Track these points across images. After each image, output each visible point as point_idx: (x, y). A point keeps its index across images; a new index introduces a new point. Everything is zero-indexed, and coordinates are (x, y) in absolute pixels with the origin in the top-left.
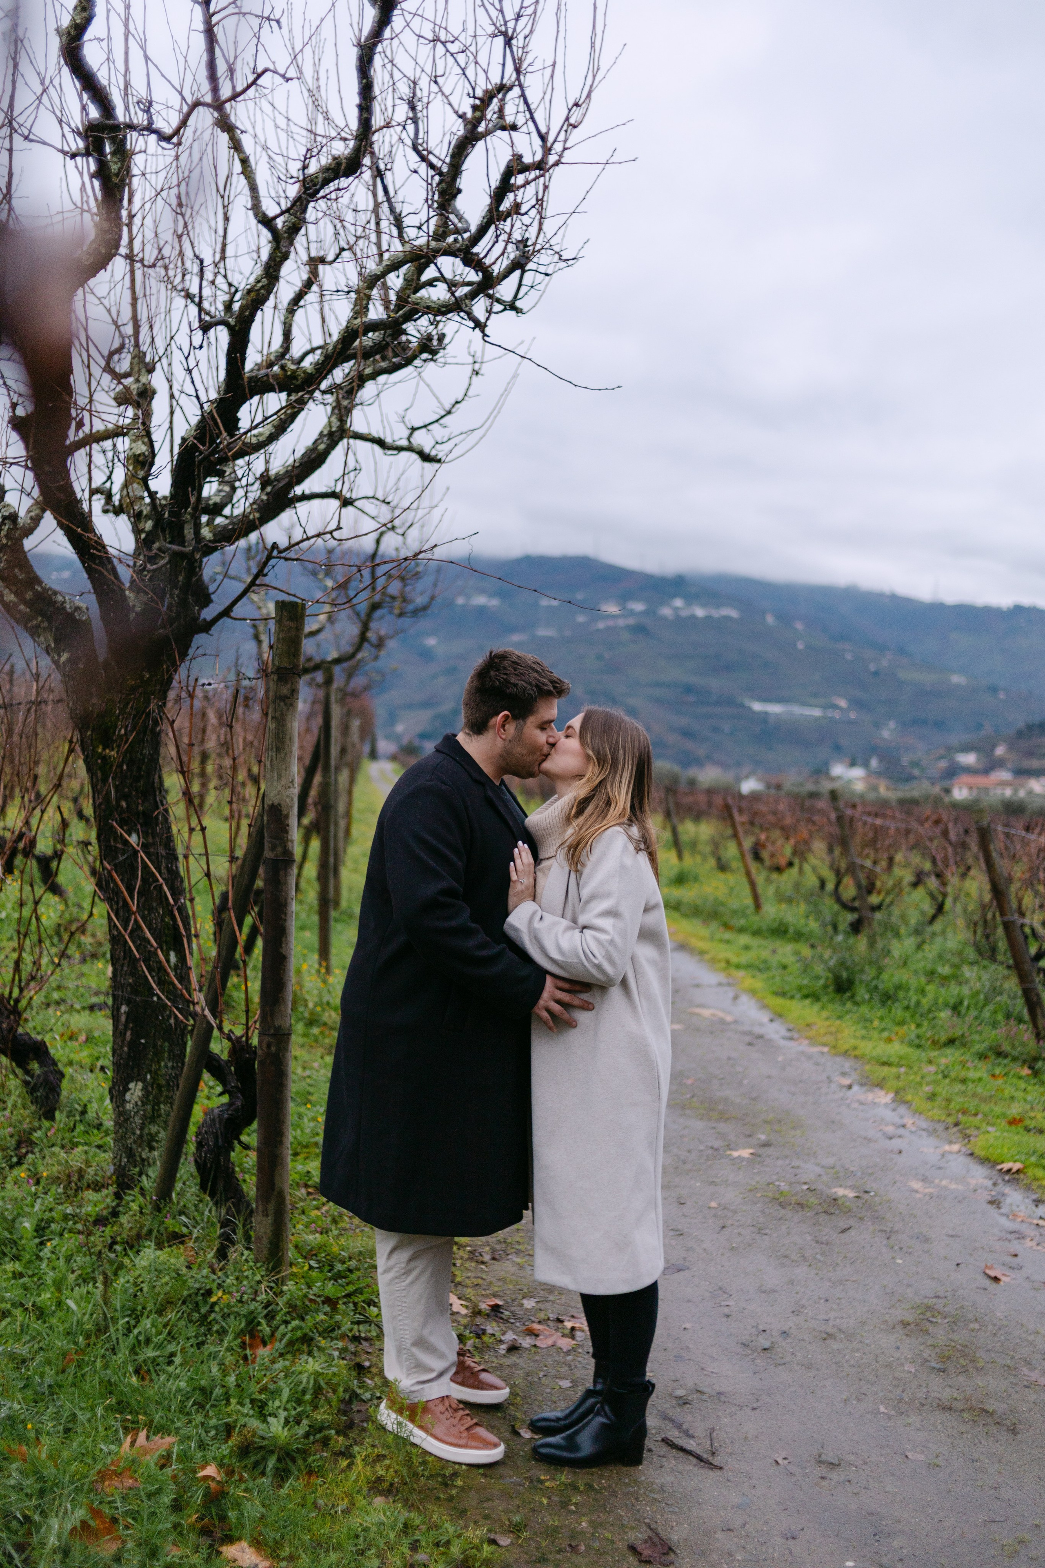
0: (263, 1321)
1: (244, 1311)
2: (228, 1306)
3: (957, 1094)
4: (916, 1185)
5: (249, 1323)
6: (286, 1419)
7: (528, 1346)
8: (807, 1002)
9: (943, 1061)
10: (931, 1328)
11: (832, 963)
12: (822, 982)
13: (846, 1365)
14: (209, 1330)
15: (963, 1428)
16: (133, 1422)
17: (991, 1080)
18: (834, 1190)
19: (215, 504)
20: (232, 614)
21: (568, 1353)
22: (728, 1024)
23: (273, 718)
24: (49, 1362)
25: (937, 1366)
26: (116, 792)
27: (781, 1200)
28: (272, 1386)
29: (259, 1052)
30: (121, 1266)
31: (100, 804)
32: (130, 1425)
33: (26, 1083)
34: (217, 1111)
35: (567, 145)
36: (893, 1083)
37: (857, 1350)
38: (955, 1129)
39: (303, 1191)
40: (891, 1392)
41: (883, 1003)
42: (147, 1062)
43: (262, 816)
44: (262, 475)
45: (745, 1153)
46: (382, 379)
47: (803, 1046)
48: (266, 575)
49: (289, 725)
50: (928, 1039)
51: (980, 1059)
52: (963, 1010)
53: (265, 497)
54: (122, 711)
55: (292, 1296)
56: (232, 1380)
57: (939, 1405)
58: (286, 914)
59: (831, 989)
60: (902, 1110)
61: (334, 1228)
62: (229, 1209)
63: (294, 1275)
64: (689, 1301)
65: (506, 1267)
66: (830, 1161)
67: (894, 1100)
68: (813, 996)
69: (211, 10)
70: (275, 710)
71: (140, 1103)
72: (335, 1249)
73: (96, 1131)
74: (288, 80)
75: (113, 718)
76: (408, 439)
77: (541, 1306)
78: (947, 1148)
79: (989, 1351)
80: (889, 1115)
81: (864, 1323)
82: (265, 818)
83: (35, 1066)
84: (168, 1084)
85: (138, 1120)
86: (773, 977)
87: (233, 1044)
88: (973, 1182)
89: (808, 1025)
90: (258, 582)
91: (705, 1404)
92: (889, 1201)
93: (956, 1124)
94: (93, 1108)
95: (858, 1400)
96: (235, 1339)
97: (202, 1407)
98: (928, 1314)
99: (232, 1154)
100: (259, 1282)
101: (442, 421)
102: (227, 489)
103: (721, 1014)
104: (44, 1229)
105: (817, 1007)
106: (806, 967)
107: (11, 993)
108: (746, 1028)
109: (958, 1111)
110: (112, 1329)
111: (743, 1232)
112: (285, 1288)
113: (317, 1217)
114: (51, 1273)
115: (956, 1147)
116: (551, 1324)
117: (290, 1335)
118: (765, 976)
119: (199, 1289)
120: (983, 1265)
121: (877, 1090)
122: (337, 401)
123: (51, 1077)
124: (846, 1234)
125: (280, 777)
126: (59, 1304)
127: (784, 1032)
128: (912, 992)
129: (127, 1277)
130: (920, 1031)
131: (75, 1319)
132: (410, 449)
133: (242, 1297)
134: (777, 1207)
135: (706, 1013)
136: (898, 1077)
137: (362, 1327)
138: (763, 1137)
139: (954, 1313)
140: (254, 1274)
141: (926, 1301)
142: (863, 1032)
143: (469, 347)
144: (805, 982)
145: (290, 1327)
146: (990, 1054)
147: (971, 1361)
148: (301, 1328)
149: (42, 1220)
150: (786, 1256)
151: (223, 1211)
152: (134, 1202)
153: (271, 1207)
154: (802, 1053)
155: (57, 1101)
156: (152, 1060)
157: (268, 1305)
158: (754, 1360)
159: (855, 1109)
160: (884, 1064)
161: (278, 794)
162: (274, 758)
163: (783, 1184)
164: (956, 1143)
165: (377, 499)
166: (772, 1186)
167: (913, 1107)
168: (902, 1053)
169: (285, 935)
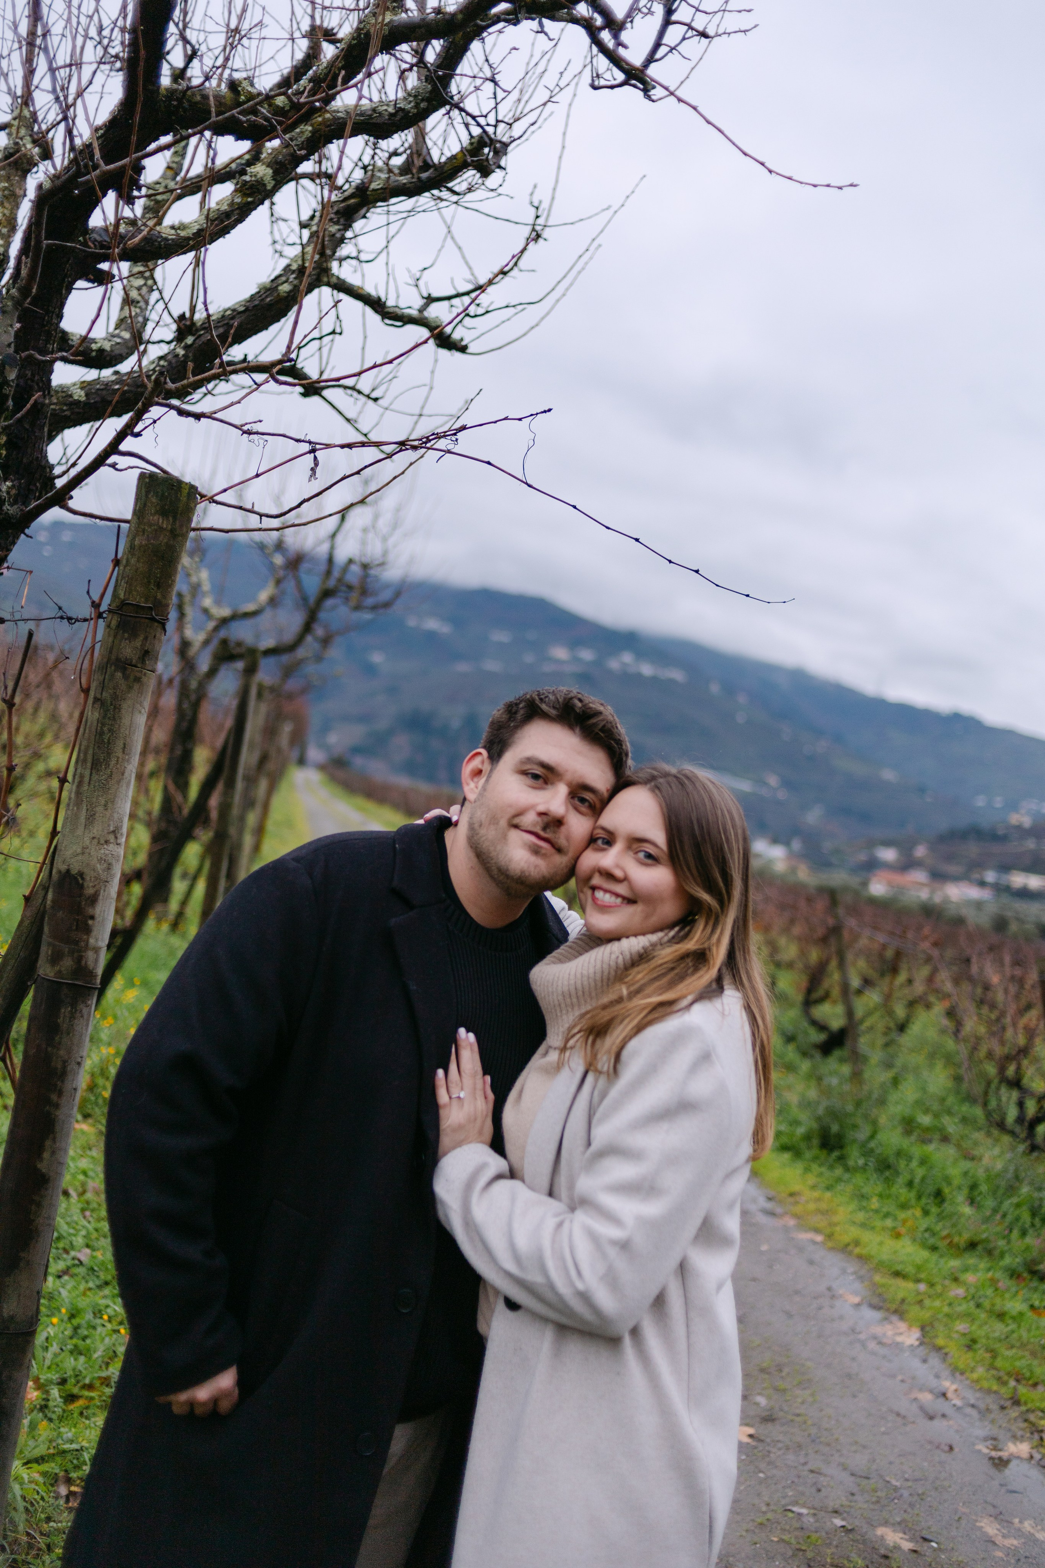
3: (1000, 1341)
4: (991, 1529)
8: (787, 1156)
11: (819, 1109)
12: (804, 1131)
17: (1033, 1315)
18: (879, 1532)
19: (101, 351)
20: (71, 504)
23: (96, 700)
27: (810, 1555)
36: (915, 1311)
38: (1016, 1412)
41: (881, 1174)
43: (46, 889)
44: (182, 317)
47: (790, 1228)
48: (138, 435)
49: (126, 721)
50: (942, 1238)
51: (1011, 1276)
53: (181, 352)
58: (60, 1093)
59: (816, 1142)
60: (937, 1363)
66: (859, 1461)
67: (921, 1342)
68: (794, 1149)
70: (103, 686)
76: (421, 311)
80: (920, 1370)
82: (50, 896)
89: (792, 1195)
90: (123, 447)
92: (961, 1564)
102: (127, 335)
105: (799, 1167)
109: (1009, 1375)
115: (1024, 1448)
121: (894, 1318)
125: (91, 818)
127: (762, 1203)
130: (930, 1223)
132: (421, 320)
136: (920, 1302)
138: (762, 1401)
142: (862, 1216)
143: (532, 194)
146: (1024, 1272)
154: (790, 1240)
159: (873, 1353)
160: (897, 1274)
161: (83, 853)
162: (86, 779)
163: (804, 1511)
164: (1022, 1439)
165: (359, 392)
166: (790, 1515)
167: (949, 1360)
168: (918, 1261)
169: (51, 1136)
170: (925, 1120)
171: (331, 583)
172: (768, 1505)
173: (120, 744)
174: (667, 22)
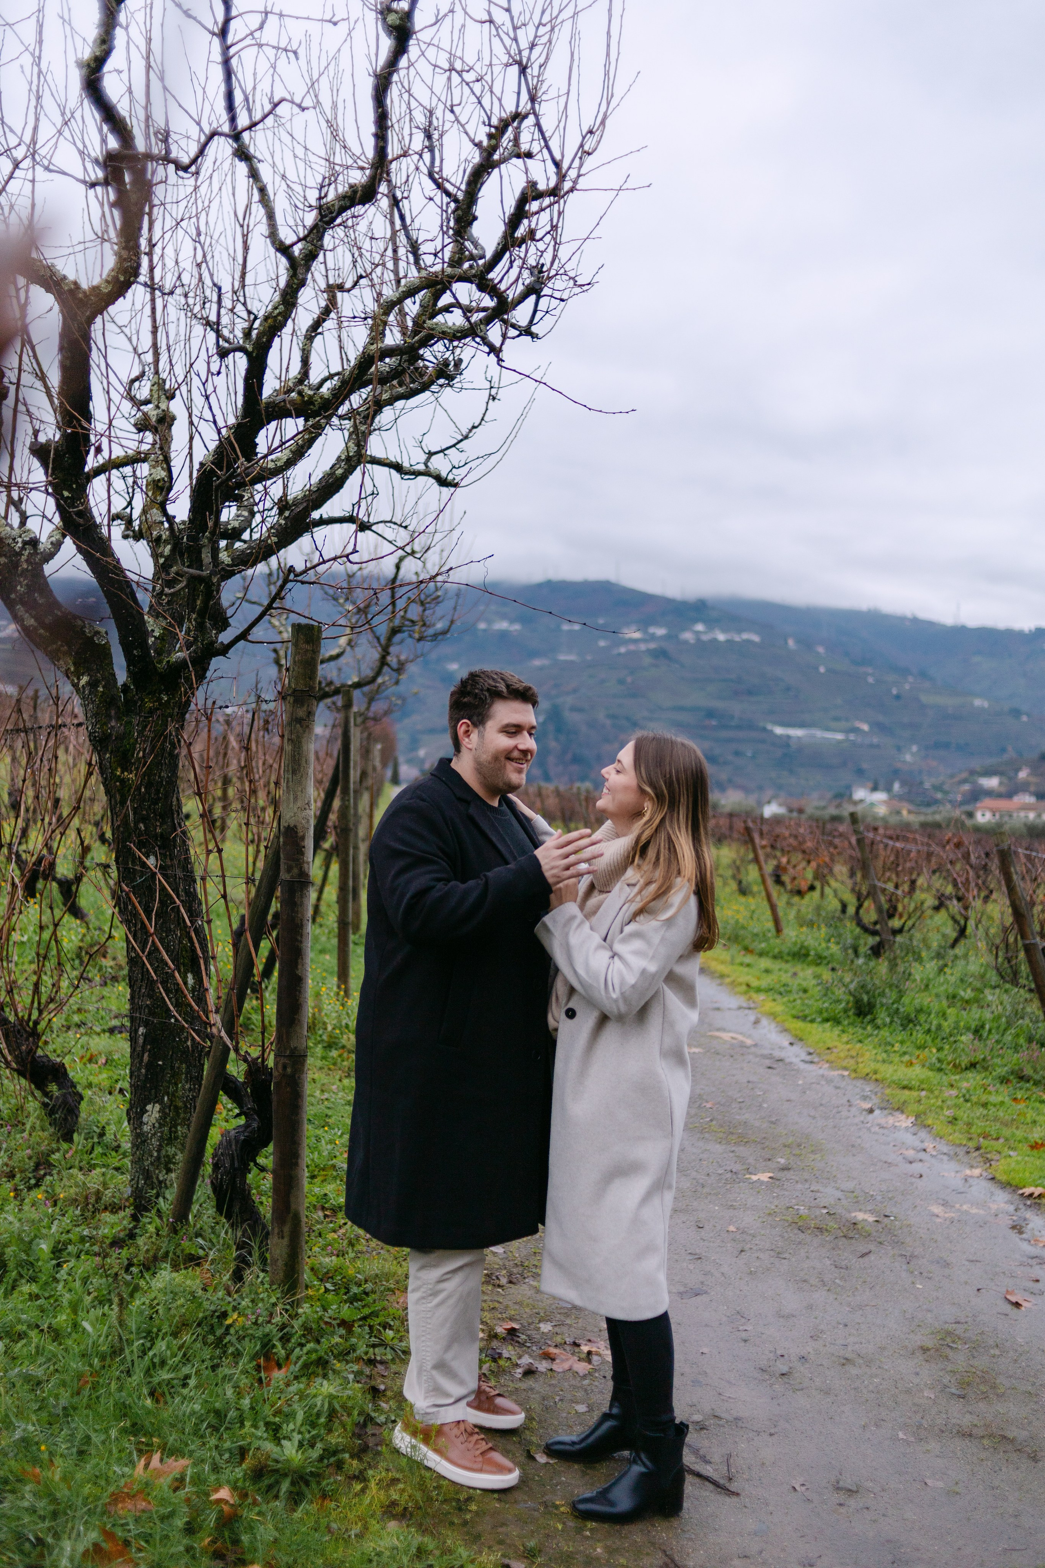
0: (279, 1345)
1: (259, 1333)
2: (243, 1328)
3: (978, 1118)
4: (937, 1209)
5: (264, 1346)
6: (299, 1442)
7: (544, 1370)
8: (828, 1025)
9: (964, 1084)
10: (951, 1354)
11: (852, 987)
12: (843, 1005)
13: (865, 1391)
14: (225, 1352)
15: (983, 1455)
16: (147, 1445)
17: (1013, 1103)
18: (853, 1215)
19: (234, 529)
20: (250, 638)
21: (584, 1377)
22: (748, 1047)
23: (289, 740)
24: (64, 1384)
25: (957, 1392)
26: (135, 814)
27: (800, 1224)
28: (286, 1409)
29: (275, 1073)
30: (136, 1288)
31: (119, 826)
32: (144, 1448)
33: (45, 1105)
34: (233, 1132)
35: (582, 172)
36: (915, 1107)
37: (876, 1376)
38: (977, 1153)
39: (321, 1214)
40: (910, 1418)
41: (904, 1027)
42: (165, 1084)
43: (278, 838)
44: (280, 500)
45: (764, 1177)
46: (400, 404)
47: (824, 1070)
48: (283, 598)
49: (305, 748)
50: (949, 1064)
51: (1002, 1083)
52: (985, 1035)
53: (283, 522)
54: (141, 733)
55: (307, 1318)
56: (246, 1402)
57: (958, 1432)
58: (302, 936)
59: (851, 1013)
60: (923, 1134)
61: (350, 1251)
62: (244, 1231)
63: (310, 1298)
64: (706, 1325)
65: (522, 1291)
66: (850, 1185)
67: (913, 1124)
68: (834, 1020)
69: (229, 42)
70: (291, 732)
71: (157, 1125)
72: (351, 1272)
73: (113, 1153)
74: (303, 109)
75: (132, 741)
76: (426, 464)
77: (557, 1329)
78: (968, 1172)
79: (1011, 1377)
80: (909, 1139)
81: (882, 1349)
82: (281, 840)
83: (53, 1088)
84: (186, 1106)
85: (155, 1142)
86: (794, 1001)
87: (249, 1066)
88: (994, 1207)
89: (829, 1049)
90: (275, 605)
91: (722, 1430)
92: (909, 1226)
93: (978, 1149)
94: (111, 1130)
95: (876, 1425)
96: (250, 1361)
97: (216, 1429)
98: (948, 1340)
99: (250, 1176)
100: (274, 1305)
101: (458, 446)
102: (246, 514)
103: (740, 1037)
104: (61, 1251)
105: (837, 1031)
106: (827, 991)
107: (30, 1015)
108: (766, 1052)
109: (979, 1135)
110: (127, 1351)
111: (761, 1256)
112: (300, 1311)
113: (334, 1239)
114: (68, 1296)
115: (977, 1172)
116: (568, 1348)
117: (304, 1358)
118: (785, 999)
119: (215, 1311)
120: (1004, 1290)
121: (897, 1114)
122: (355, 426)
123: (70, 1100)
124: (866, 1259)
125: (296, 799)
126: (75, 1325)
127: (804, 1056)
128: (932, 1016)
129: (143, 1300)
130: (941, 1055)
131: (91, 1341)
132: (427, 473)
133: (257, 1319)
134: (796, 1231)
135: (726, 1036)
136: (919, 1101)
137: (377, 1350)
138: (782, 1161)
139: (975, 1338)
140: (269, 1297)
141: (946, 1326)
142: (884, 1055)
144: (826, 1005)
145: (305, 1350)
146: (1011, 1078)
147: (991, 1387)
148: (316, 1351)
149: (59, 1242)
150: (805, 1281)
151: (239, 1234)
152: (151, 1224)
153: (287, 1229)
154: (823, 1076)
155: (76, 1123)
156: (169, 1082)
157: (283, 1327)
158: (771, 1385)
159: (875, 1133)
160: (904, 1088)
161: (294, 816)
162: (290, 780)
163: (802, 1208)
164: (977, 1167)
165: (395, 523)
166: (791, 1209)
167: (934, 1131)
168: (923, 1077)
169: (300, 957)
170: (968, 994)
171: (397, 622)
172: (776, 1206)
173: (304, 760)
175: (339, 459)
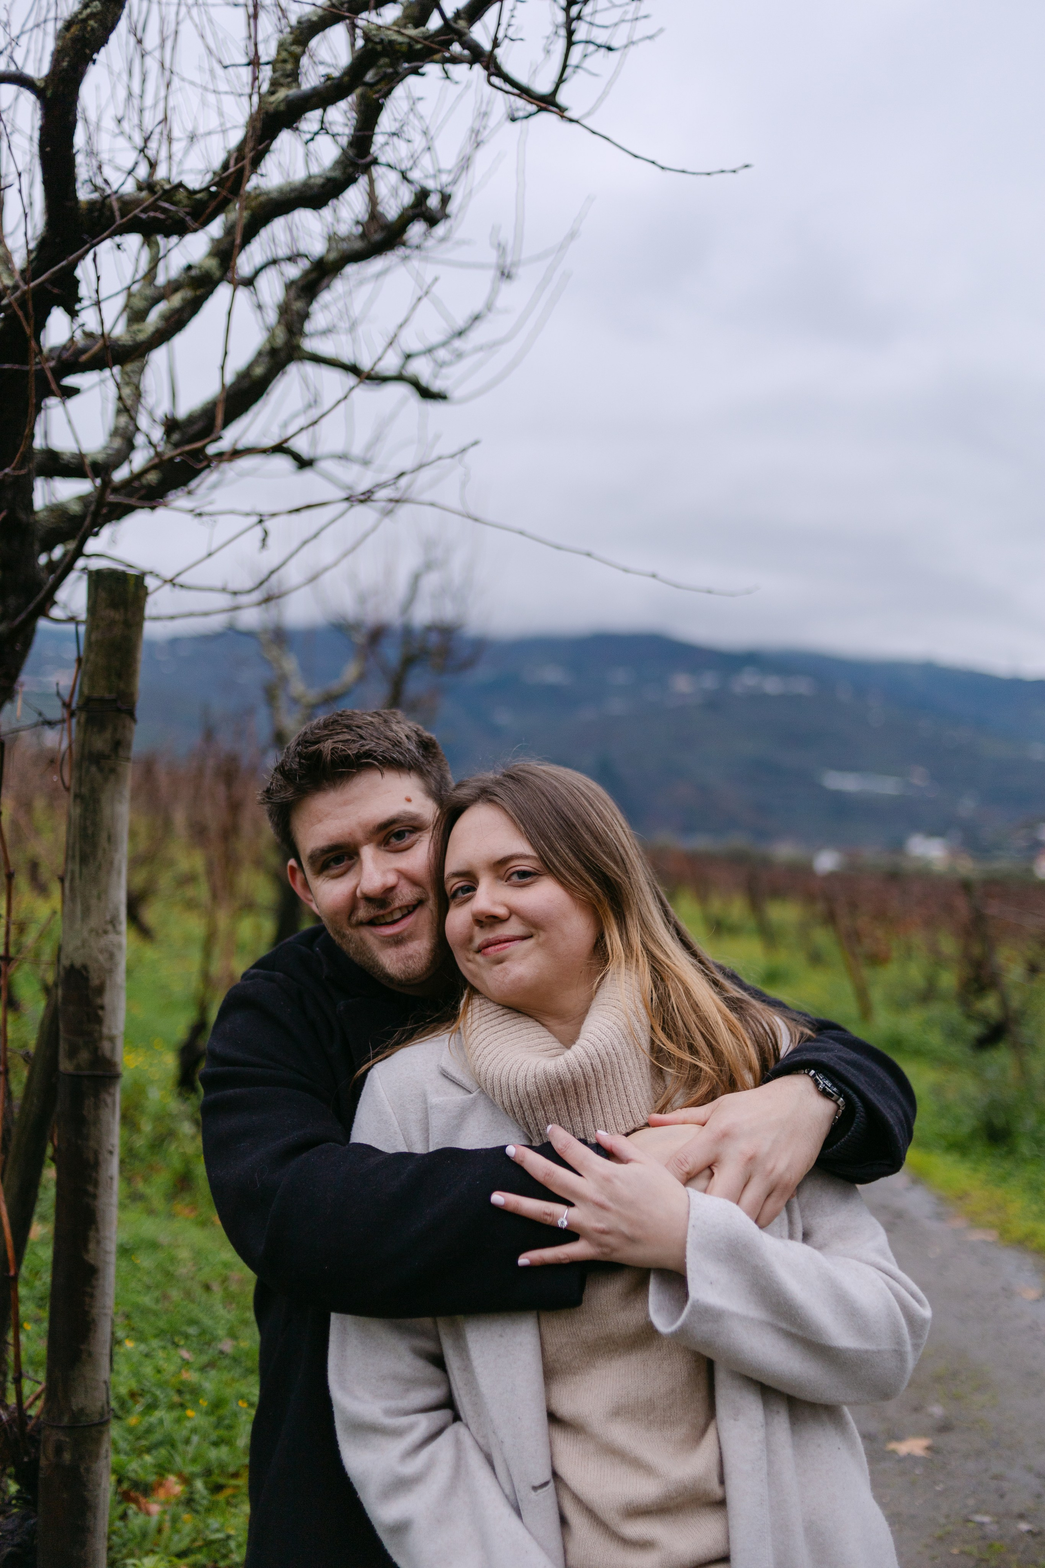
8: (952, 1158)
19: (96, 461)
23: (77, 796)
43: (58, 986)
45: (918, 1446)
49: (107, 812)
58: (96, 1184)
59: (981, 1139)
70: (80, 782)
76: (401, 368)
82: (61, 990)
101: (452, 345)
105: (967, 1165)
125: (87, 912)
132: (399, 378)
144: (943, 1127)
154: (962, 1241)
161: (83, 946)
162: (77, 875)
163: (986, 1519)
166: (970, 1525)
169: (94, 1227)
172: (947, 1516)
173: (104, 835)
174: (570, 43)
175: (260, 354)
